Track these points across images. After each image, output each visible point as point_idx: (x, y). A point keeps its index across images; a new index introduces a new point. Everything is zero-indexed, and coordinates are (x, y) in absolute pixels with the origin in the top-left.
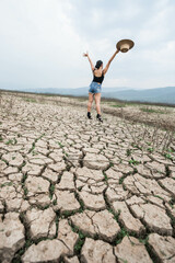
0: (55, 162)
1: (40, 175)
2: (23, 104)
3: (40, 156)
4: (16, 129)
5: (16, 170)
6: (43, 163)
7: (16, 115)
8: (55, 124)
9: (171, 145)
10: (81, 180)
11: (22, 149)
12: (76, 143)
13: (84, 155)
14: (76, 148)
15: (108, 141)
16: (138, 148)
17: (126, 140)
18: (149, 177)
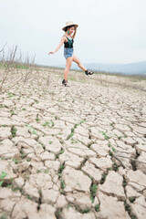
0: (98, 156)
1: (79, 169)
3: (79, 145)
4: (53, 110)
5: (53, 156)
6: (84, 154)
7: (53, 94)
8: (98, 108)
10: (134, 188)
11: (60, 134)
12: (126, 137)
13: (138, 155)
14: (126, 143)
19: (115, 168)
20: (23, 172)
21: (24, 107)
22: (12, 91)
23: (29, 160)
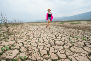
0: (47, 45)
1: (43, 49)
2: (31, 27)
3: (42, 43)
5: (36, 48)
6: (43, 45)
7: (30, 30)
8: (43, 32)
9: (84, 35)
10: (56, 50)
11: (36, 41)
12: (51, 38)
13: (55, 41)
15: (62, 36)
16: (73, 37)
17: (67, 35)
18: (79, 47)
19: (51, 46)
20: (29, 54)
23: (30, 51)
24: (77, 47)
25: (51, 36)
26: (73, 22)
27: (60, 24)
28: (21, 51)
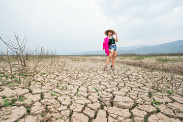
0: (92, 103)
1: (82, 112)
3: (82, 98)
4: (67, 80)
5: (66, 108)
6: (84, 103)
7: (67, 70)
8: (92, 75)
10: (112, 117)
11: (71, 93)
12: (107, 88)
13: (114, 97)
14: (107, 92)
15: (132, 86)
16: (159, 91)
17: (147, 84)
18: (173, 117)
19: (102, 108)
20: (47, 121)
21: (50, 80)
22: (43, 72)
23: (51, 113)
24: (167, 115)
25: (108, 84)
26: (164, 58)
27: (133, 61)
28: (32, 112)
